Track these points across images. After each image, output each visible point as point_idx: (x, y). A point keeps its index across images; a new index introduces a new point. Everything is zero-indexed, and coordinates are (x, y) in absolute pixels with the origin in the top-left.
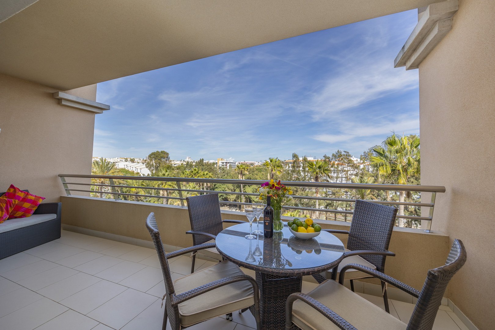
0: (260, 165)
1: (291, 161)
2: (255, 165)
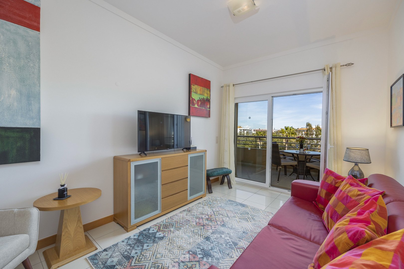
1: (305, 129)
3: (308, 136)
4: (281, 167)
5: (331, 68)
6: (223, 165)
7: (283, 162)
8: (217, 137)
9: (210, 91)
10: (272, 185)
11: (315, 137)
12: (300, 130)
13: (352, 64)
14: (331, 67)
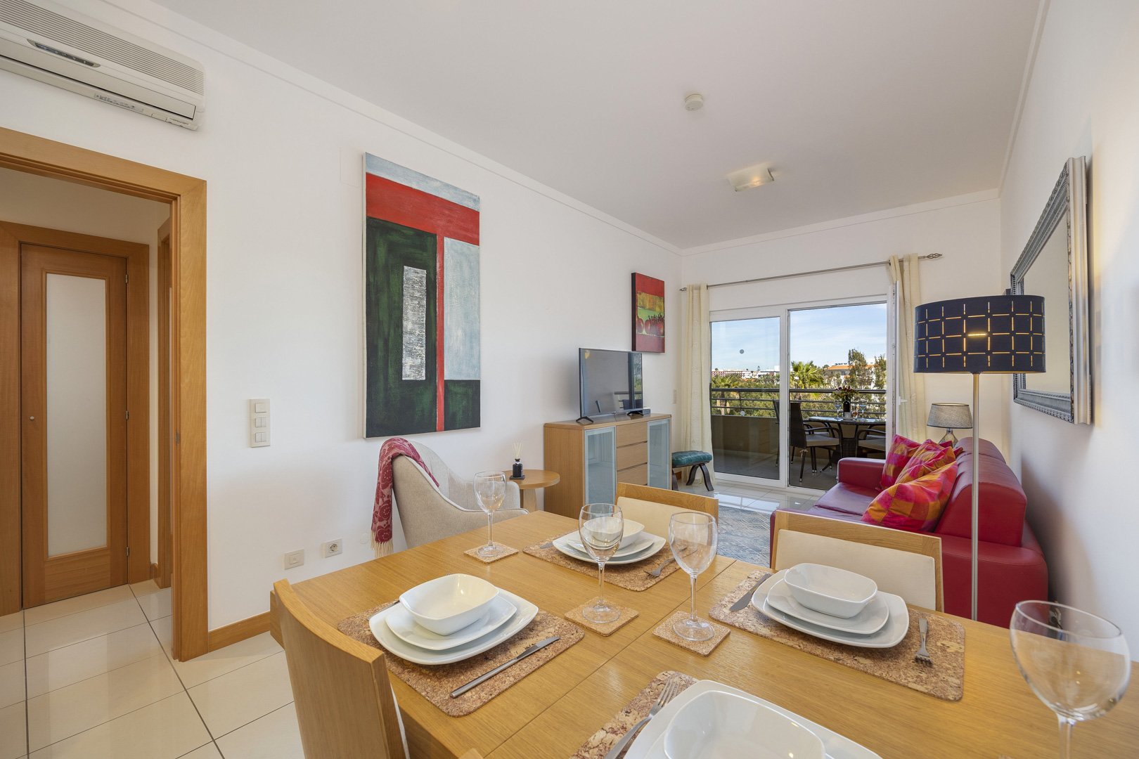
0: (757, 377)
1: (846, 367)
2: (743, 377)
3: (856, 387)
4: (805, 451)
5: (901, 261)
6: (690, 446)
7: (810, 441)
8: (675, 391)
9: (664, 302)
10: (792, 482)
11: (875, 388)
12: (832, 372)
13: (940, 255)
14: (900, 258)
